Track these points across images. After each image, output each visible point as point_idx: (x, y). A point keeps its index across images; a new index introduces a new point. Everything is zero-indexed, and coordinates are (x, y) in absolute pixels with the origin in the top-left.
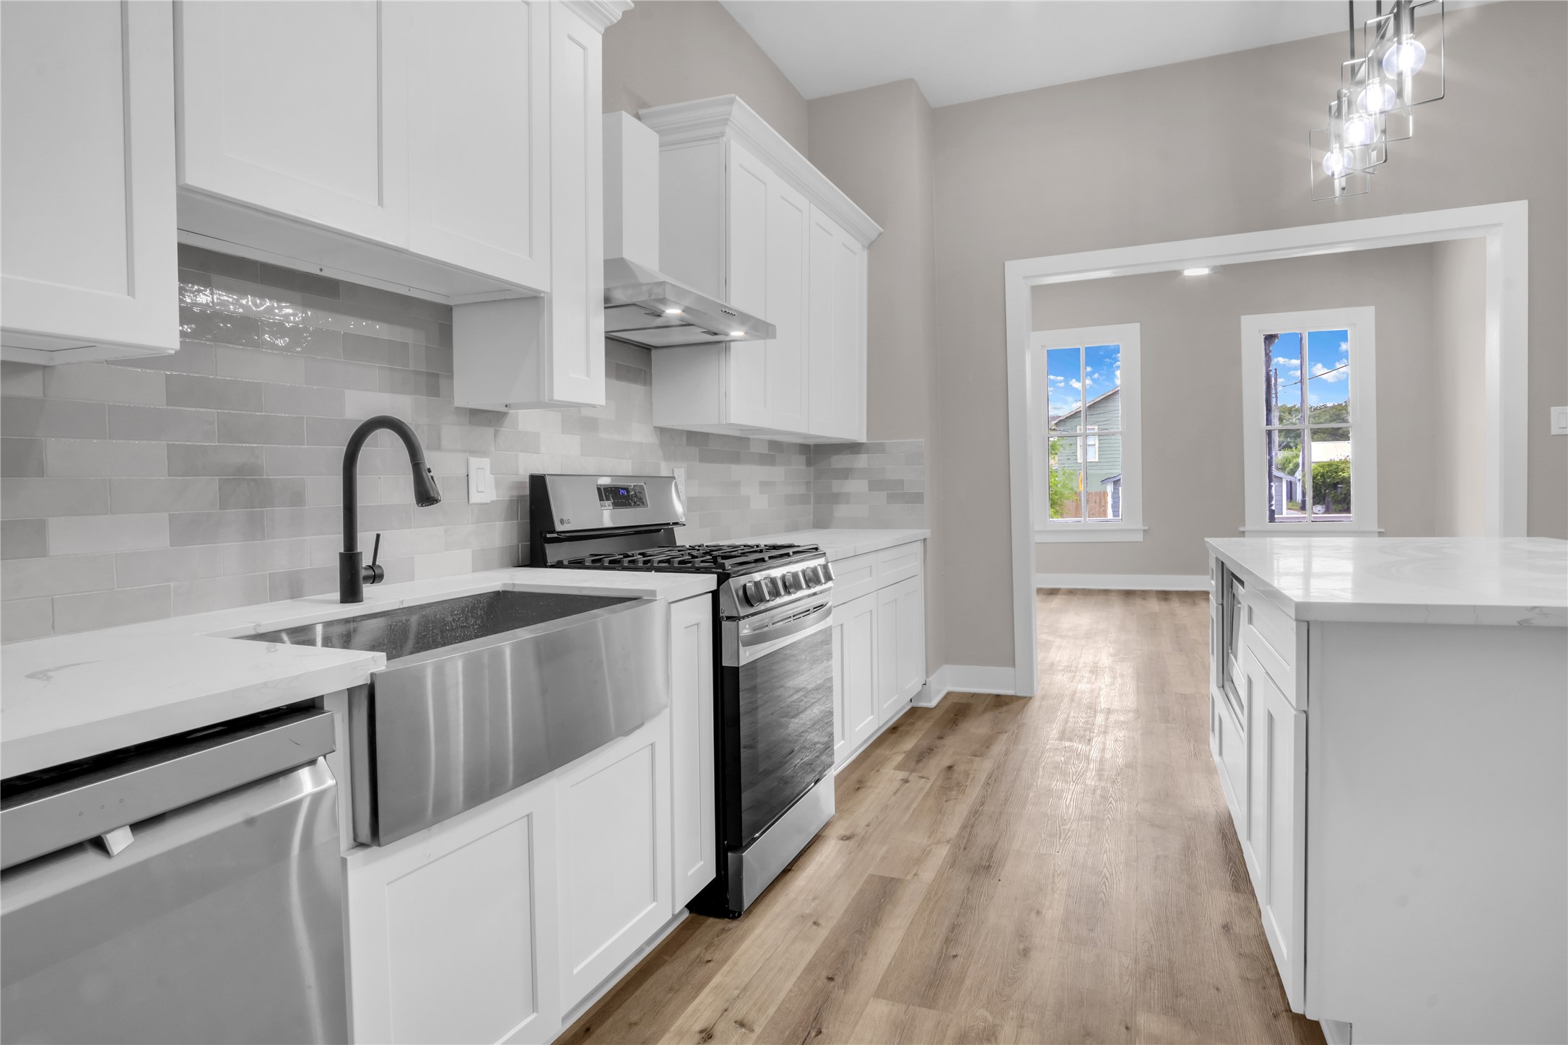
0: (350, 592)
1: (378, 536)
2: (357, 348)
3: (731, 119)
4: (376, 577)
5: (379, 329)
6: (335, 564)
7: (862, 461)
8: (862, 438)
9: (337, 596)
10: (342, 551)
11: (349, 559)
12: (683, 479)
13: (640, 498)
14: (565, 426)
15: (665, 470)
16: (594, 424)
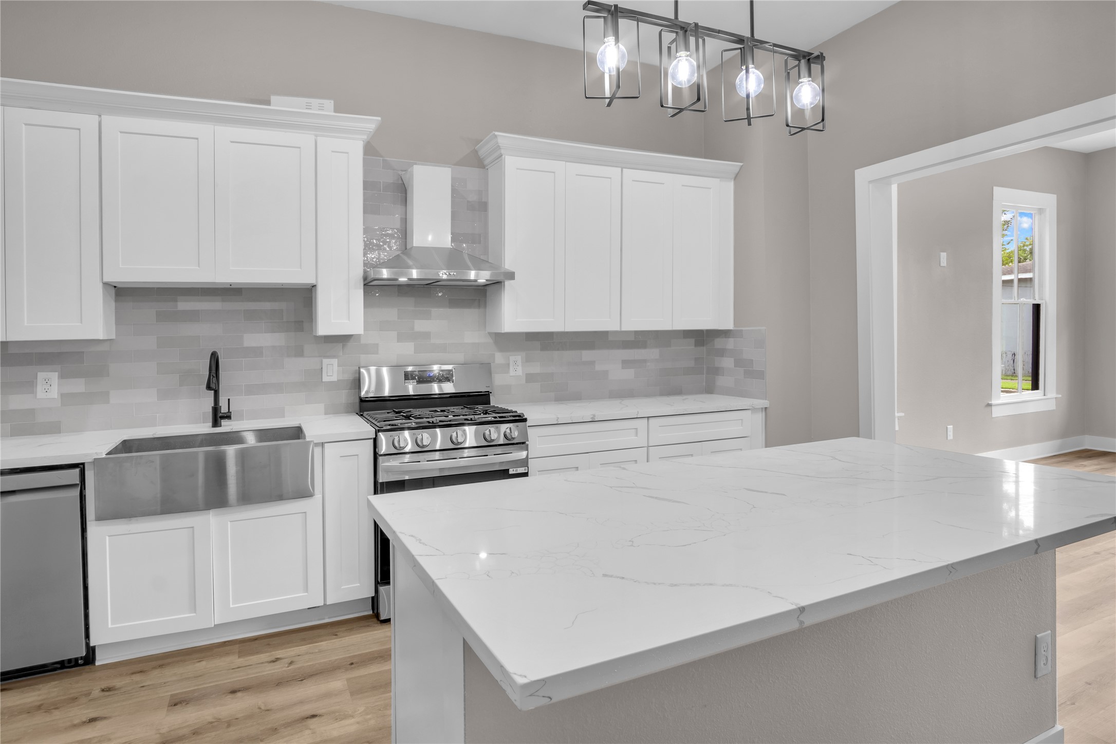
0: (216, 423)
1: (229, 400)
2: (251, 316)
3: (500, 145)
4: (228, 417)
5: (267, 306)
6: (210, 410)
7: (730, 344)
8: (729, 326)
9: (211, 424)
10: (213, 405)
11: (216, 409)
12: (519, 363)
13: (447, 377)
14: (401, 338)
15: (499, 358)
16: (426, 335)
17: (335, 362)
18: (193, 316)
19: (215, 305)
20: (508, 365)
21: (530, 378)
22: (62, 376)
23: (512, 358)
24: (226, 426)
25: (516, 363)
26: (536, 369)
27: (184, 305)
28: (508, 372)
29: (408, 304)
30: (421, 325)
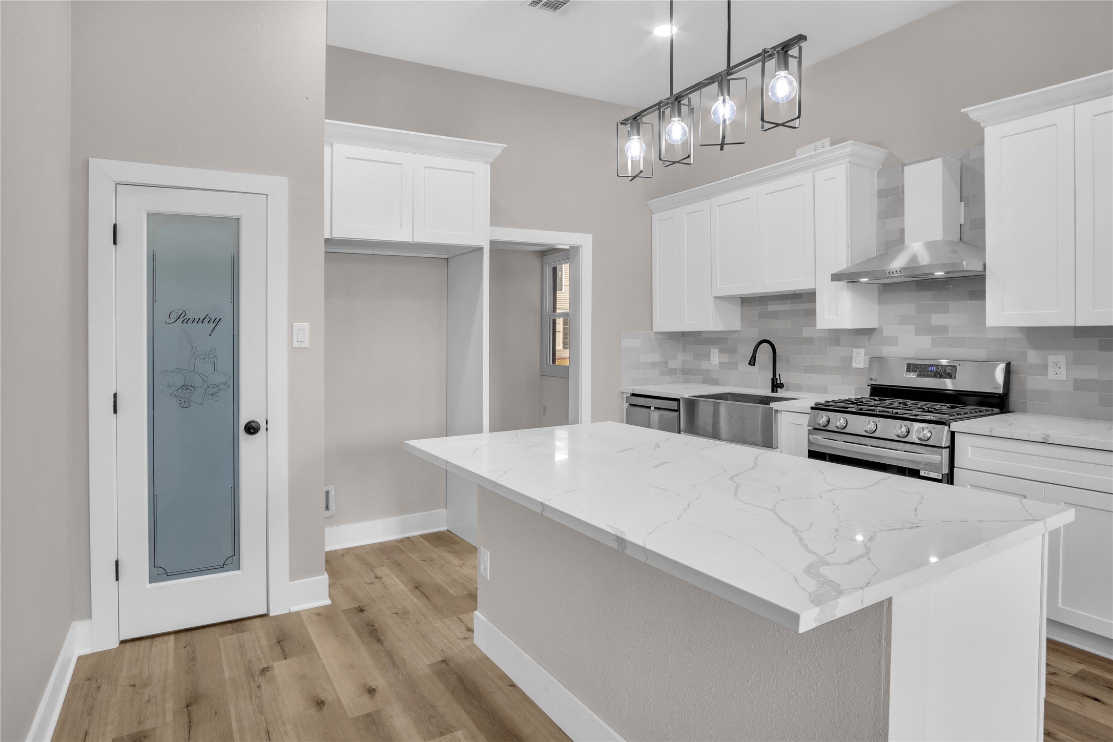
0: (773, 389)
1: (779, 374)
4: (780, 387)
10: (773, 377)
11: (774, 380)
12: (1063, 364)
13: (950, 373)
14: (918, 332)
15: (1033, 356)
16: (944, 329)
17: (862, 351)
18: (775, 315)
19: (787, 307)
20: (1046, 366)
21: (1080, 385)
22: (720, 352)
23: (1051, 358)
24: (781, 393)
25: (1056, 364)
26: (1091, 373)
27: (772, 307)
28: (1046, 374)
29: (926, 298)
30: (938, 319)
